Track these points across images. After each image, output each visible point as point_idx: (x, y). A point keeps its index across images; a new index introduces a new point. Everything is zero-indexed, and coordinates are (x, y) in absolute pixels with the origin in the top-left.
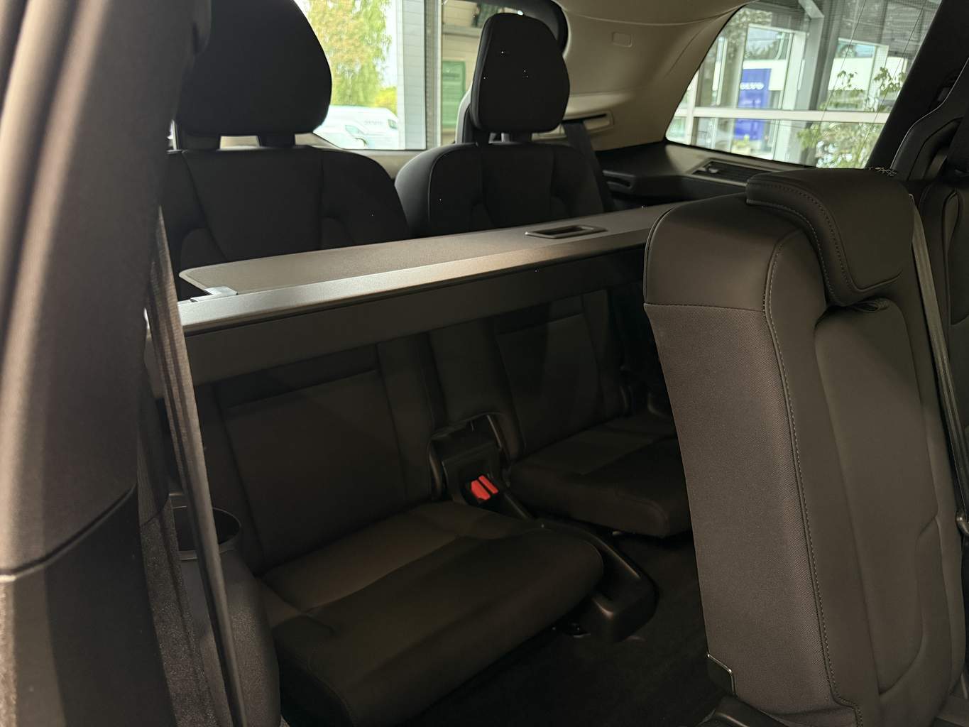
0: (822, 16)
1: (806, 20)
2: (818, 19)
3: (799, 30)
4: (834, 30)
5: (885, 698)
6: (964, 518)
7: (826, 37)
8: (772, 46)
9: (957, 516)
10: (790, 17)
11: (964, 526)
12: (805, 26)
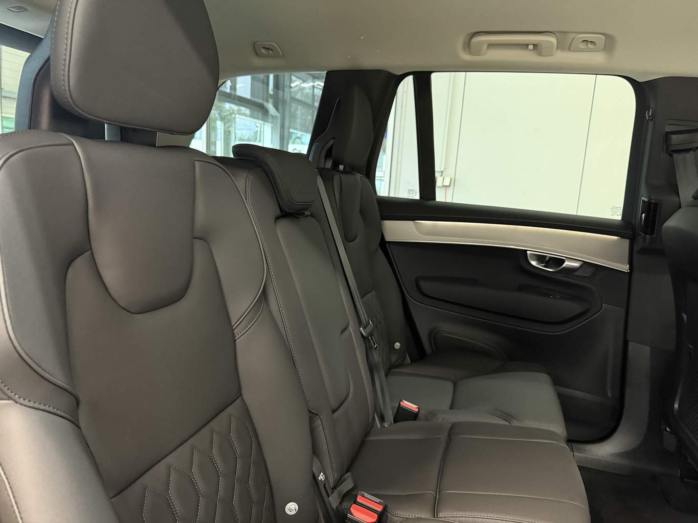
0: (278, 115)
1: (270, 117)
2: (276, 117)
3: (267, 122)
4: (287, 124)
5: (336, 414)
6: (363, 328)
7: (283, 127)
8: (253, 134)
9: (360, 327)
10: (260, 114)
11: (363, 332)
12: (270, 120)
